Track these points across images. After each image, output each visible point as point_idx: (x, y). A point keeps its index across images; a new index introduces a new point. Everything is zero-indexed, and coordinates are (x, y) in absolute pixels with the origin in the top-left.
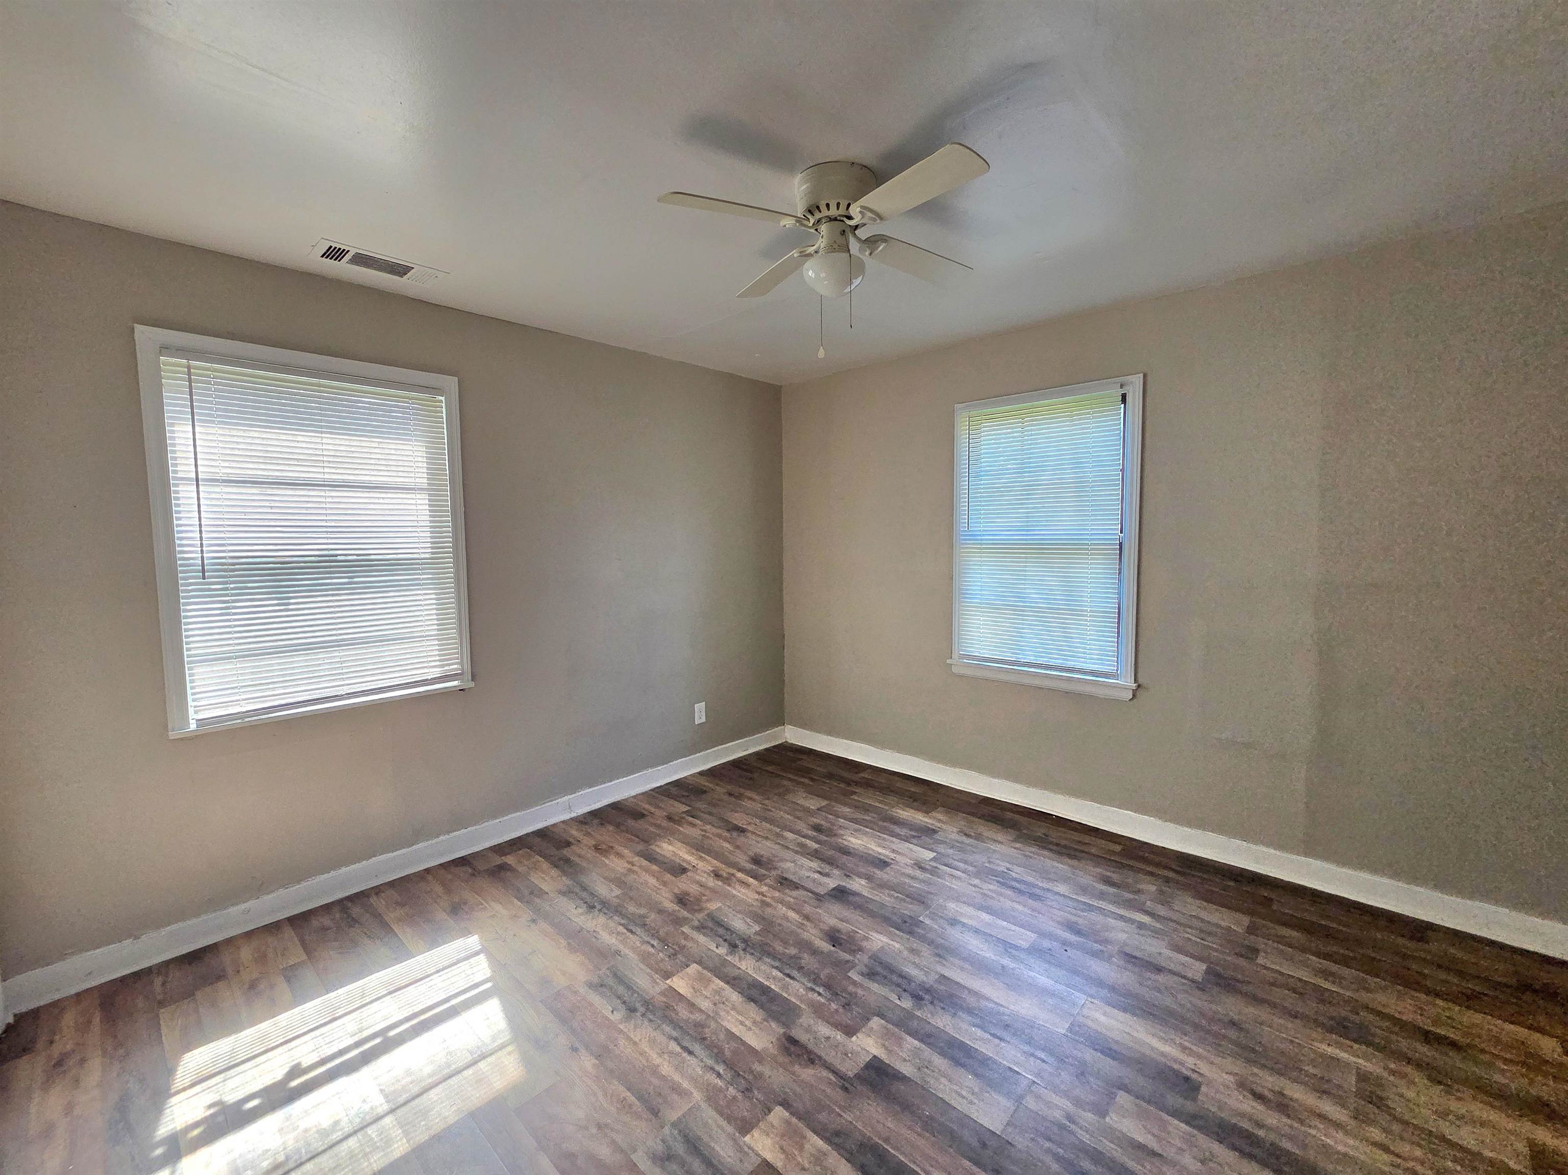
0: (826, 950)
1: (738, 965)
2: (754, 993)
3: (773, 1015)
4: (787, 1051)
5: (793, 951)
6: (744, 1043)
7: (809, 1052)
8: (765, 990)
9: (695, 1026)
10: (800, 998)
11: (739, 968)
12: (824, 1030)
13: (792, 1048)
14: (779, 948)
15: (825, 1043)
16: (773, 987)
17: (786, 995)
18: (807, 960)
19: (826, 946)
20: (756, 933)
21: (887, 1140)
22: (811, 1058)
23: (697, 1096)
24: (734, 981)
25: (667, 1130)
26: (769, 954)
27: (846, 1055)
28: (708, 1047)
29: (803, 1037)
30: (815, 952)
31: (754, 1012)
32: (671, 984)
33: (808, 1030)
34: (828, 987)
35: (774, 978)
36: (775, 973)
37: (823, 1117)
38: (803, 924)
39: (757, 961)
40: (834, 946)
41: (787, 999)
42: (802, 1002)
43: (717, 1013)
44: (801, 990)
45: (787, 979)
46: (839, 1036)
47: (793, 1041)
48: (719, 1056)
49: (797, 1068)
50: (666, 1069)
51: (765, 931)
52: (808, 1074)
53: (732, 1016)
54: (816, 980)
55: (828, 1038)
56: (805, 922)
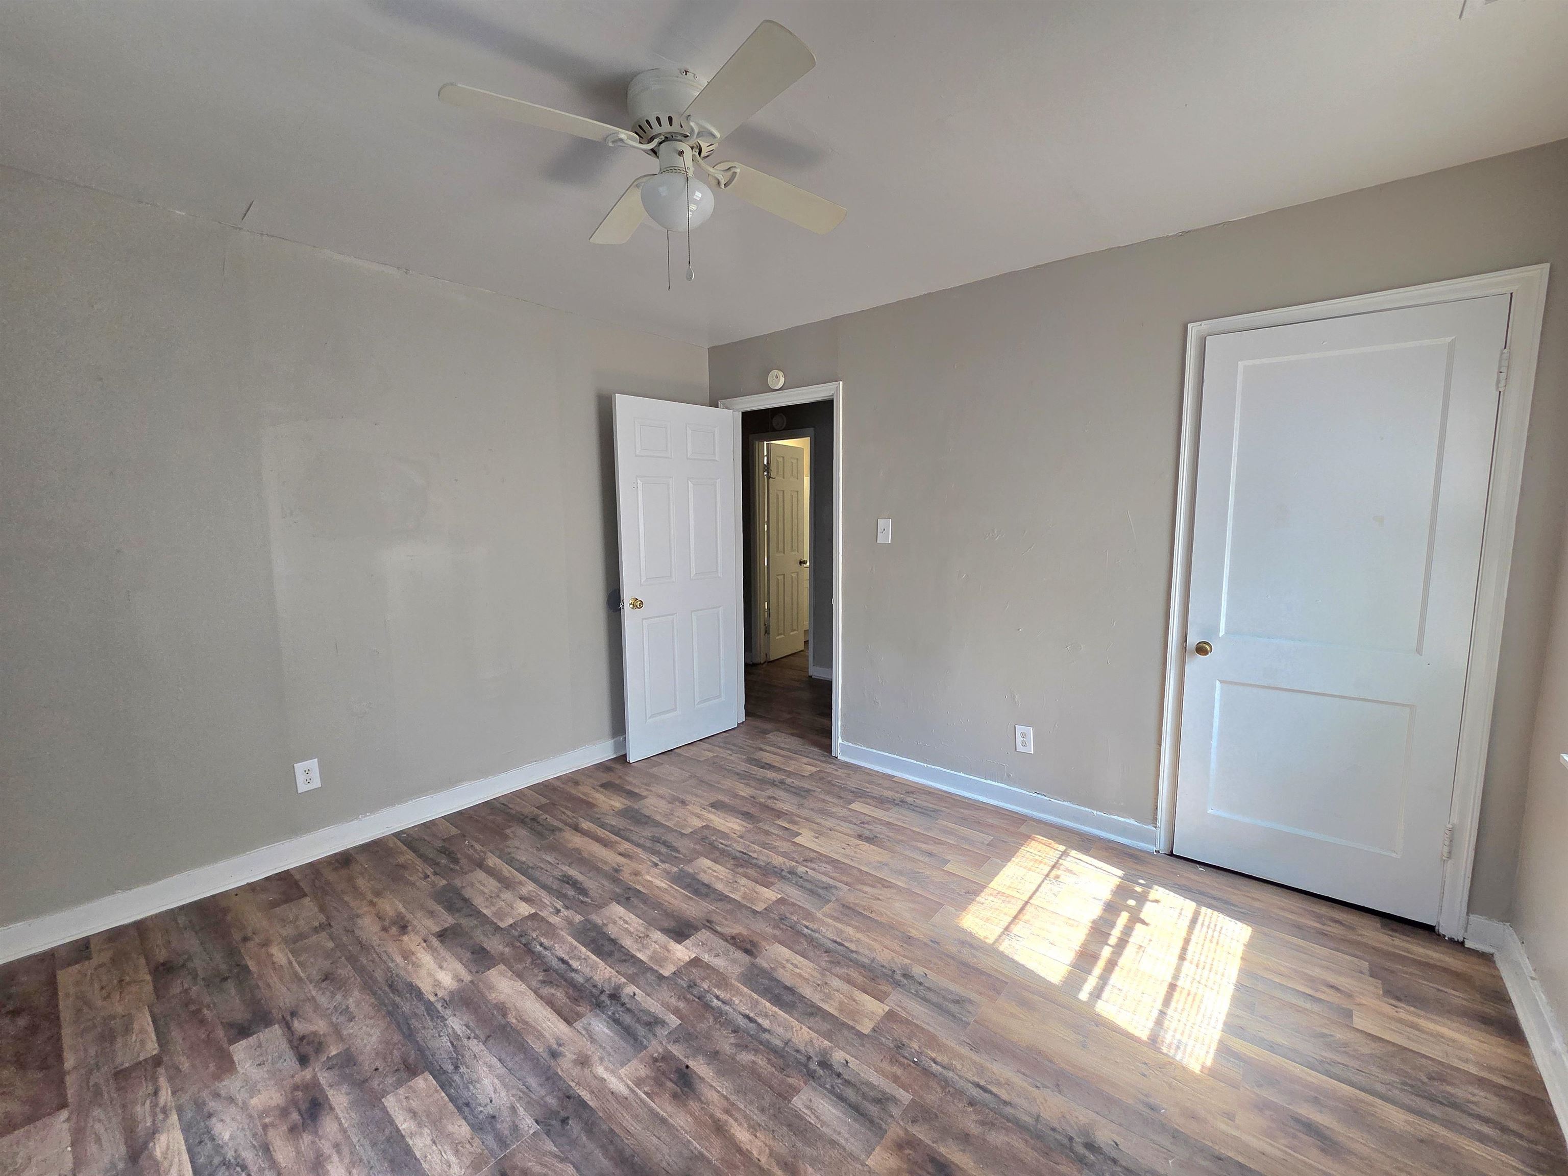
0: (701, 1058)
1: (814, 1035)
2: (788, 998)
3: (767, 974)
4: (754, 944)
5: (745, 1057)
6: (791, 949)
7: (734, 944)
8: (777, 1000)
9: (839, 963)
10: (739, 993)
11: (809, 1028)
12: (719, 963)
13: (749, 946)
14: (761, 1061)
15: (720, 951)
16: (768, 1004)
17: (753, 994)
18: (725, 1043)
19: (700, 1067)
20: (797, 1091)
21: (690, 898)
22: (734, 941)
23: (819, 915)
24: (813, 1012)
25: (834, 899)
26: (774, 1050)
27: (703, 944)
28: (821, 945)
29: (739, 955)
30: (714, 1056)
31: (785, 977)
32: (882, 1005)
33: (734, 961)
34: (707, 1006)
35: (766, 1016)
36: (766, 1023)
37: (729, 907)
38: (727, 1112)
39: (790, 1040)
40: (687, 1067)
41: (753, 991)
42: (738, 988)
43: (823, 975)
44: (737, 1002)
45: (752, 1015)
46: (706, 958)
47: (747, 951)
48: (811, 940)
49: (745, 932)
50: (850, 931)
51: (785, 1095)
52: (736, 929)
53: (806, 972)
54: (719, 1015)
55: (717, 955)
56: (724, 1117)
